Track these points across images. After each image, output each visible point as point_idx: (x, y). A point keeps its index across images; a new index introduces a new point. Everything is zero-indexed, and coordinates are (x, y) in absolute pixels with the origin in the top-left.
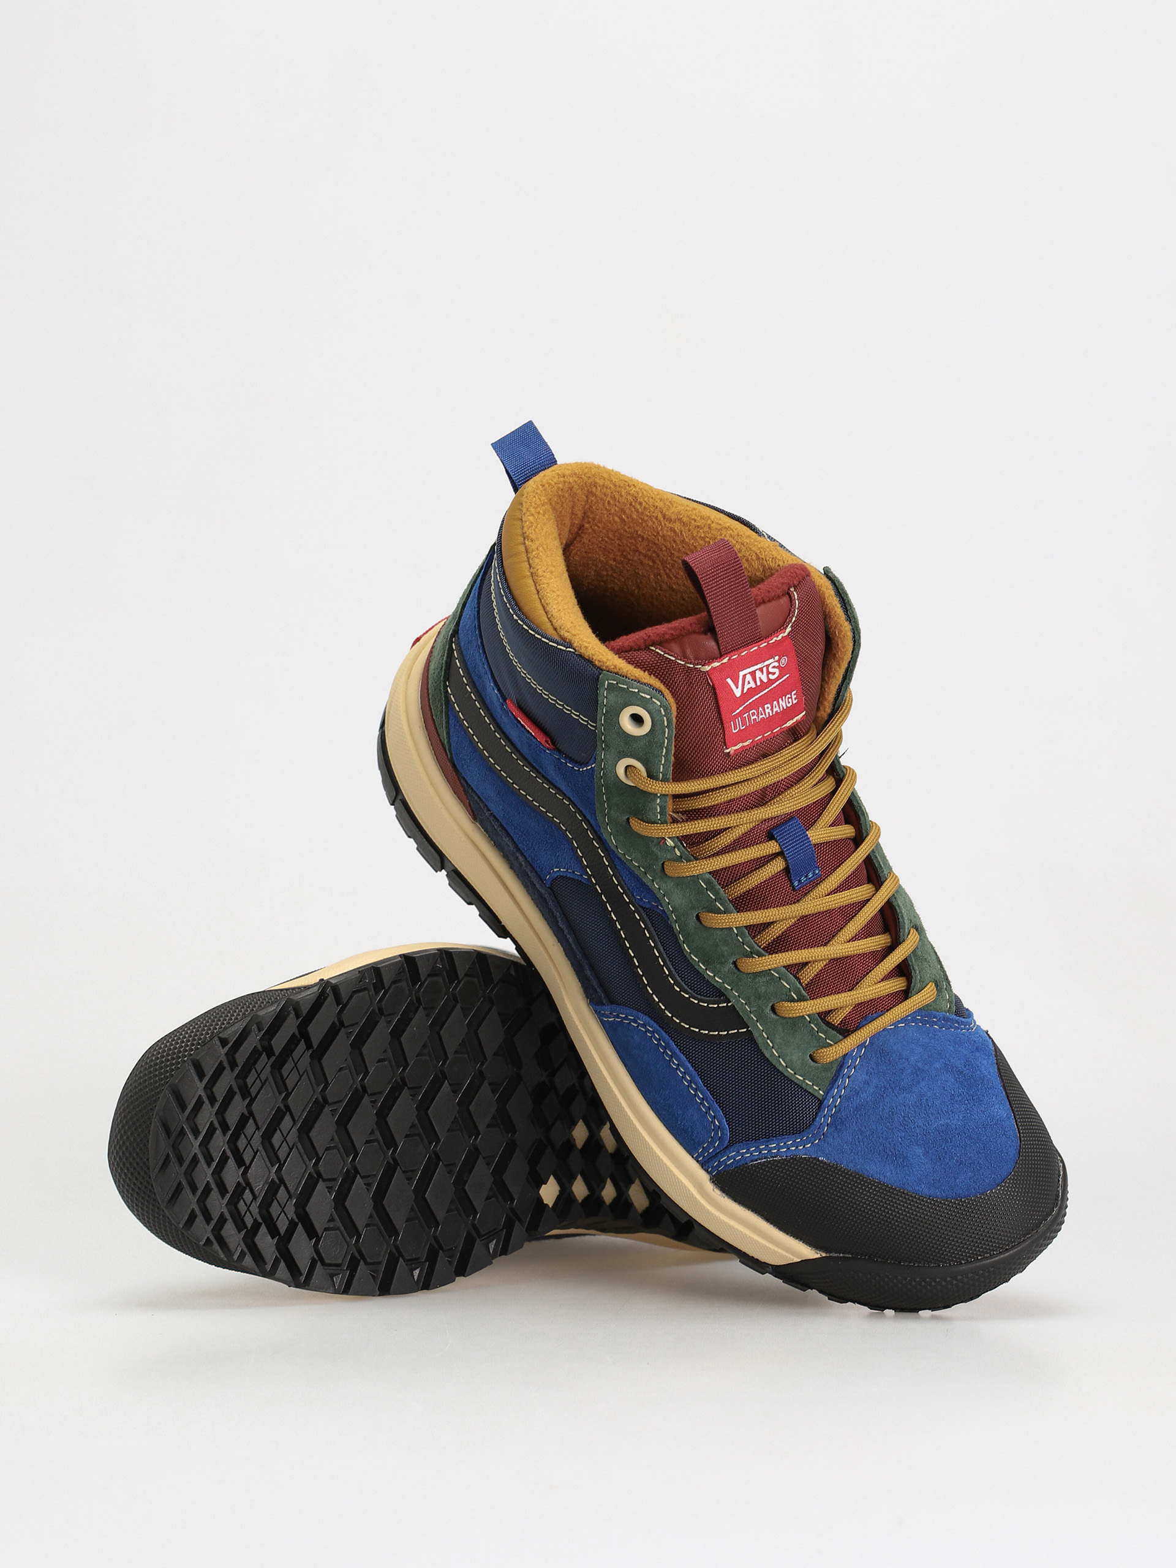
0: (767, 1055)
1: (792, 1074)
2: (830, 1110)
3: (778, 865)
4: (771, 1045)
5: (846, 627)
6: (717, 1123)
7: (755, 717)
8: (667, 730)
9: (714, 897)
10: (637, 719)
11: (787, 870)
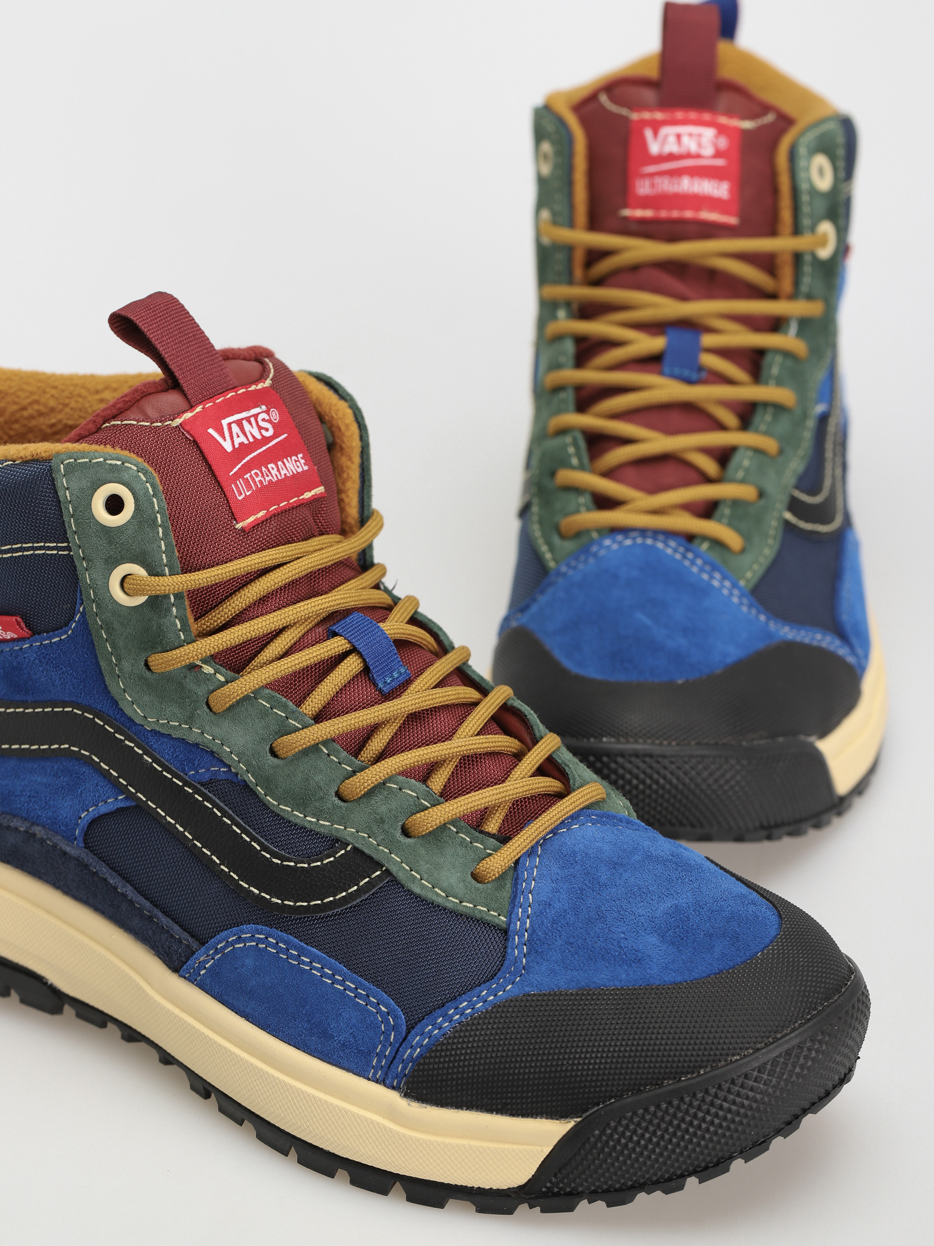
0: (417, 890)
1: (456, 903)
2: (521, 936)
3: (352, 665)
4: (418, 877)
5: (343, 405)
6: (383, 1009)
7: (260, 478)
8: (155, 500)
9: (283, 715)
10: (114, 505)
11: (366, 670)
